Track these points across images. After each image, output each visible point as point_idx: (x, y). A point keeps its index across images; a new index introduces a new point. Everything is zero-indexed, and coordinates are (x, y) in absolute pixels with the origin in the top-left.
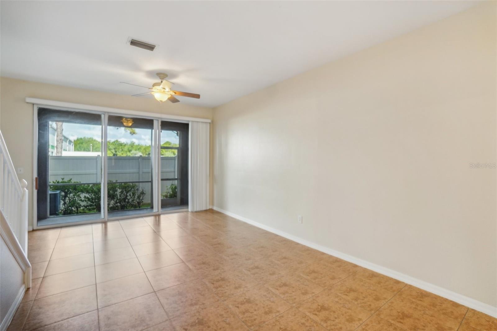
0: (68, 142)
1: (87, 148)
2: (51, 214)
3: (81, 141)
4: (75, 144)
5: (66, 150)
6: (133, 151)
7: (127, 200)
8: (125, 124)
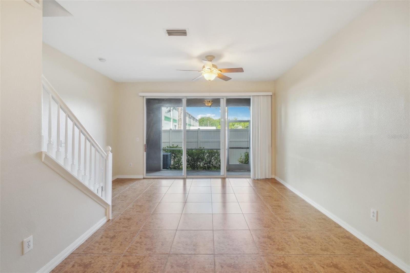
0: (195, 120)
1: (206, 124)
2: (163, 168)
3: (203, 120)
4: (199, 122)
5: (194, 126)
6: (236, 125)
7: (211, 163)
8: (206, 104)
